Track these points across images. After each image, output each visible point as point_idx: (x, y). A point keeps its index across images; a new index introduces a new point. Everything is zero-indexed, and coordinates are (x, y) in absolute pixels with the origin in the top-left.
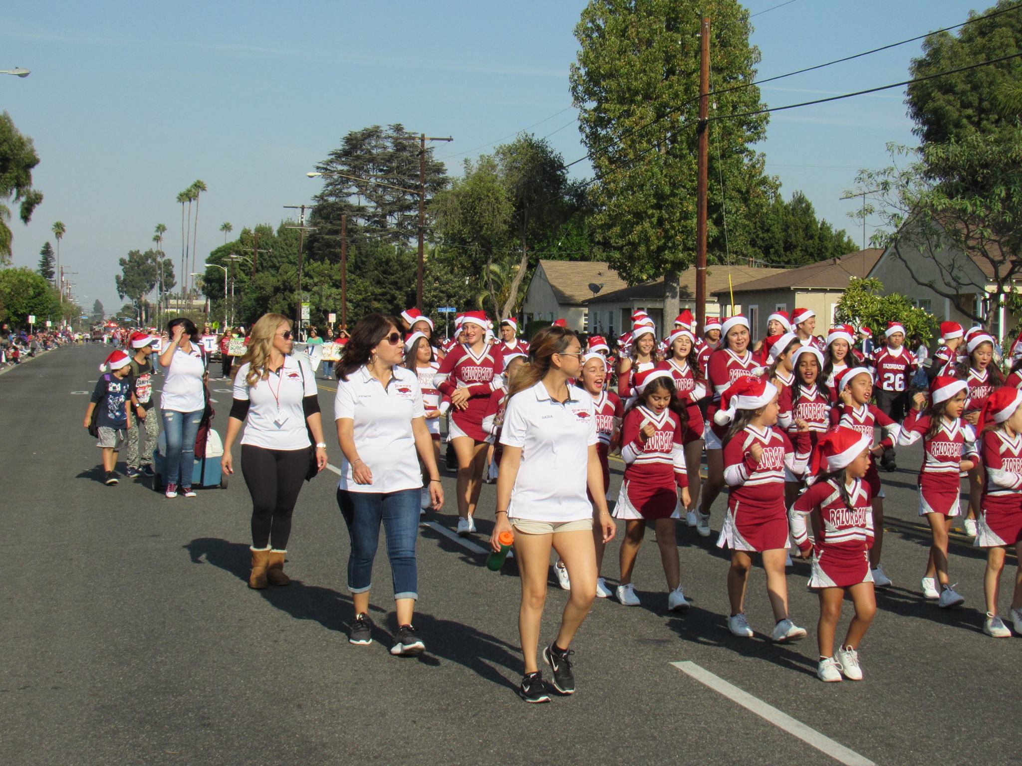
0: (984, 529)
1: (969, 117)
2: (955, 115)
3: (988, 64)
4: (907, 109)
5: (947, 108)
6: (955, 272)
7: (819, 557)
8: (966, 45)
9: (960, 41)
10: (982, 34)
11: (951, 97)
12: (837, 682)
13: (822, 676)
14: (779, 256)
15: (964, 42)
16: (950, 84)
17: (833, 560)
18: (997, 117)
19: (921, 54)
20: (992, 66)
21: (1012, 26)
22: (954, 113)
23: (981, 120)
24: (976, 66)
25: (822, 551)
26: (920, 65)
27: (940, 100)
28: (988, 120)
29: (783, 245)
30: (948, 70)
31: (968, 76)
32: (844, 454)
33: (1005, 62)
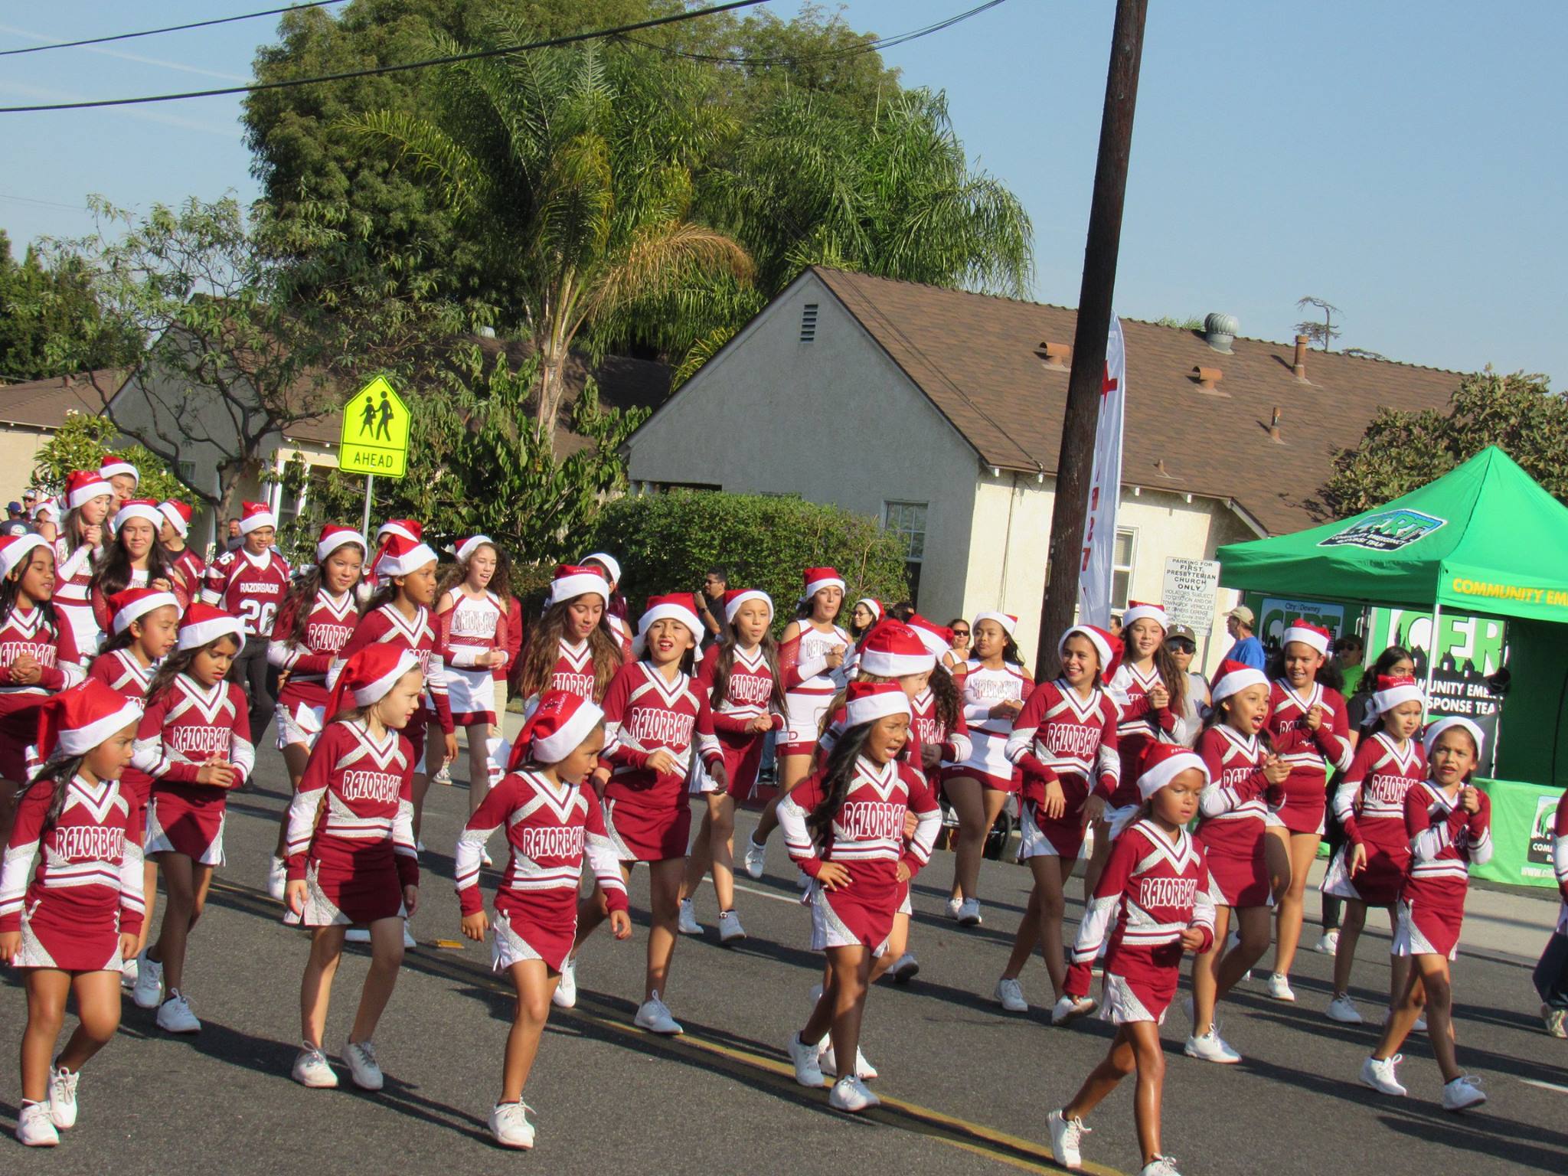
0: (313, 892)
1: (340, 160)
2: (317, 155)
3: (380, 73)
4: (242, 132)
5: (304, 140)
6: (185, 420)
7: (32, 911)
8: (349, 35)
9: (342, 27)
10: (381, 20)
11: (311, 122)
12: (49, 1146)
13: (24, 1135)
14: (23, 364)
15: (348, 30)
16: (316, 99)
17: (56, 919)
18: (386, 165)
19: (276, 41)
20: (386, 79)
21: (431, 15)
22: (316, 149)
23: (360, 166)
24: (360, 74)
25: (38, 902)
26: (272, 59)
27: (293, 124)
28: (371, 168)
29: (30, 344)
30: (314, 75)
31: (346, 91)
32: (82, 730)
33: (409, 73)
